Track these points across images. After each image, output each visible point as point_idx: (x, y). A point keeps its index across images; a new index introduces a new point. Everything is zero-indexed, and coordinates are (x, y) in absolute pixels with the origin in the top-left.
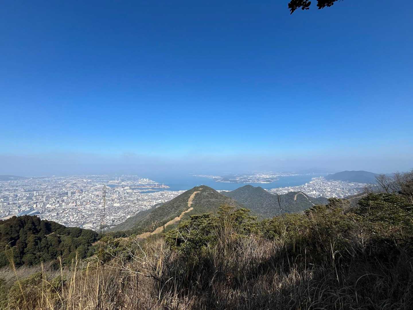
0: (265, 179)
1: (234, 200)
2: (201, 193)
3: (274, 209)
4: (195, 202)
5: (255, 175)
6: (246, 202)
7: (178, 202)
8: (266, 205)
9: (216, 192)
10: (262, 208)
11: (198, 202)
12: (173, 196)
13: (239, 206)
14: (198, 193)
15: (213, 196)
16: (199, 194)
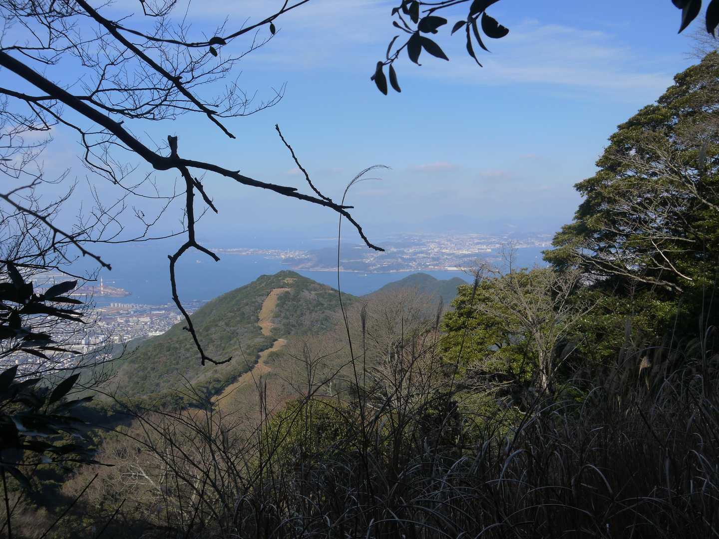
0: (459, 258)
2: (297, 293)
4: (285, 321)
11: (292, 321)
14: (287, 292)
16: (291, 297)
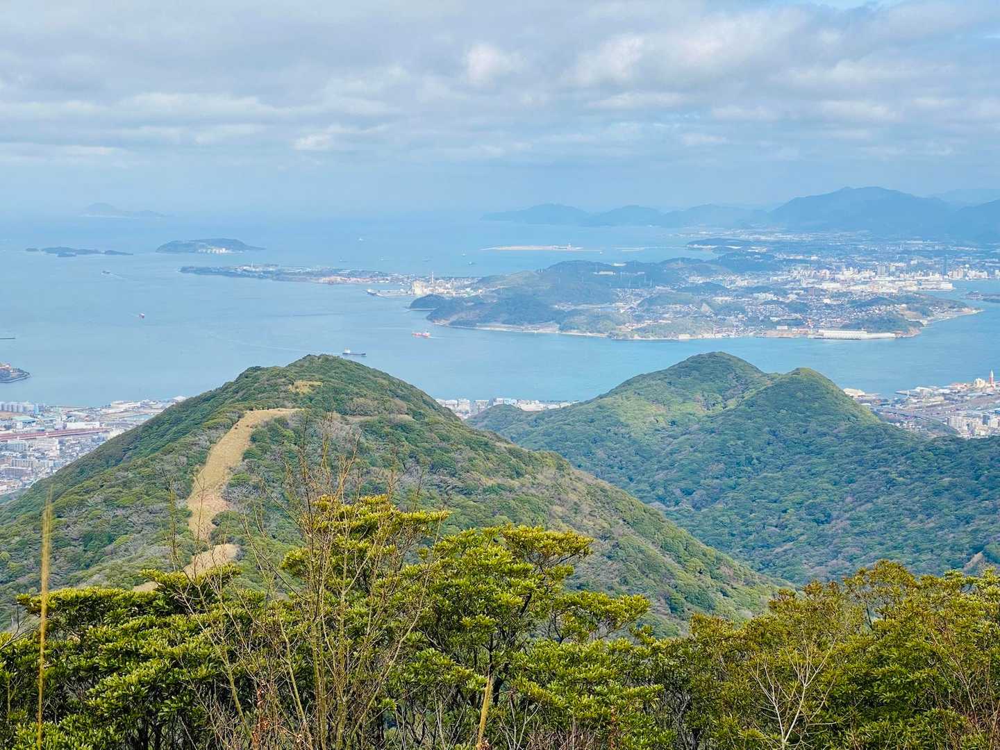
0: (861, 305)
1: (589, 478)
2: (307, 422)
3: (919, 551)
4: (255, 495)
5: (776, 267)
6: (688, 493)
7: (97, 498)
8: (855, 522)
9: (432, 416)
10: (822, 540)
11: (274, 496)
12: (53, 447)
13: (626, 530)
14: (282, 422)
15: (407, 447)
16: (290, 433)
